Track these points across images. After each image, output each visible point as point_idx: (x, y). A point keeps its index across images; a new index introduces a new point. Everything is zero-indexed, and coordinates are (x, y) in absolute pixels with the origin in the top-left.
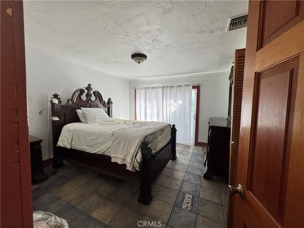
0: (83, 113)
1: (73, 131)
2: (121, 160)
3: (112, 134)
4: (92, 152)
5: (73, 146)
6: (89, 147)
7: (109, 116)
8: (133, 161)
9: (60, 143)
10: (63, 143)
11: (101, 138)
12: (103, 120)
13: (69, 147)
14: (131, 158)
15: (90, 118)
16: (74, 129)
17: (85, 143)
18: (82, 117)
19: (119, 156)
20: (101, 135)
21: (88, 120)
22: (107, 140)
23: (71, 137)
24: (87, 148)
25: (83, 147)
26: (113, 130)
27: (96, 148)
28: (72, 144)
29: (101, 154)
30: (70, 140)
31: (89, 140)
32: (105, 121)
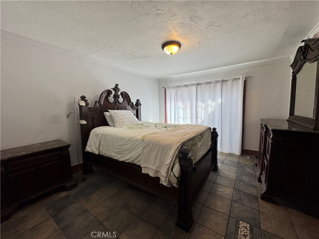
0: (111, 116)
1: (100, 135)
2: (153, 171)
3: (142, 139)
4: (121, 160)
5: (100, 151)
6: (116, 154)
7: (138, 119)
8: (169, 174)
9: (88, 149)
10: (91, 148)
11: (129, 143)
12: (131, 124)
13: (97, 153)
14: (166, 170)
15: (118, 121)
16: (102, 133)
17: (112, 150)
18: (110, 120)
19: (151, 166)
20: (130, 140)
21: (116, 123)
22: (137, 146)
23: (99, 142)
24: (115, 155)
25: (110, 153)
26: (143, 134)
27: (124, 155)
28: (100, 149)
29: (130, 162)
30: (98, 145)
31: (117, 146)
32: (134, 124)
